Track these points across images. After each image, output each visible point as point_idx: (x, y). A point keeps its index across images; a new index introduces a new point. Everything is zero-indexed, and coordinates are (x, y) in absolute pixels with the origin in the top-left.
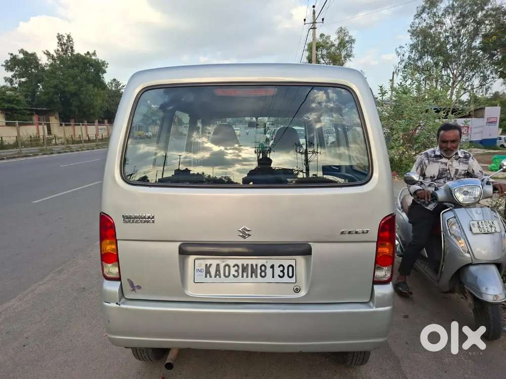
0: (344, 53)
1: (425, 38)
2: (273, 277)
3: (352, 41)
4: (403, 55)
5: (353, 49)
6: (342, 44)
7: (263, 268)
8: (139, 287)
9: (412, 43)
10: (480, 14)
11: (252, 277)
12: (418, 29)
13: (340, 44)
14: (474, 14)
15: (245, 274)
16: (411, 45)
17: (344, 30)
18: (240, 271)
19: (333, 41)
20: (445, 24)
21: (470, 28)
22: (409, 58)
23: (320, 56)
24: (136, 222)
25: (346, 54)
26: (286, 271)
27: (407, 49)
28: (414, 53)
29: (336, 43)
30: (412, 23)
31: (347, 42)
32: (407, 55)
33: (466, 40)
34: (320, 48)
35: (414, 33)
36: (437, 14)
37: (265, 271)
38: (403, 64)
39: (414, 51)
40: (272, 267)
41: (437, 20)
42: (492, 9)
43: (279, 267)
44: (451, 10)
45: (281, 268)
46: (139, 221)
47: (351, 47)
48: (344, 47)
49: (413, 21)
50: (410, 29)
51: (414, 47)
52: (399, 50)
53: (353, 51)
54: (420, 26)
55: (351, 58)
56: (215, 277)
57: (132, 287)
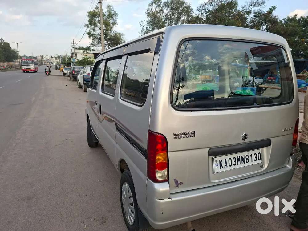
0: (111, 21)
1: (154, 19)
2: (252, 162)
3: (116, 14)
4: (144, 27)
5: (117, 19)
6: (111, 16)
7: (247, 157)
8: (181, 183)
9: (148, 20)
10: (180, 9)
11: (242, 164)
12: (151, 12)
13: (109, 15)
14: (178, 8)
15: (239, 162)
16: (148, 21)
17: (111, 7)
18: (237, 161)
19: (105, 13)
20: (164, 12)
21: (176, 16)
22: (147, 29)
23: (97, 21)
24: (183, 138)
25: (113, 22)
26: (257, 157)
27: (145, 23)
28: (149, 26)
29: (107, 14)
30: (148, 8)
31: (114, 14)
32: (146, 26)
33: (174, 22)
34: (96, 16)
35: (149, 14)
36: (160, 6)
37: (248, 159)
38: (144, 32)
39: (149, 25)
40: (251, 156)
41: (160, 9)
42: (186, 7)
43: (254, 155)
44: (166, 4)
45: (255, 155)
46: (185, 137)
47: (116, 18)
48: (112, 17)
49: (148, 7)
50: (146, 11)
51: (149, 23)
52: (141, 23)
53: (117, 20)
54: (152, 11)
55: (116, 25)
56: (225, 167)
57: (176, 184)
